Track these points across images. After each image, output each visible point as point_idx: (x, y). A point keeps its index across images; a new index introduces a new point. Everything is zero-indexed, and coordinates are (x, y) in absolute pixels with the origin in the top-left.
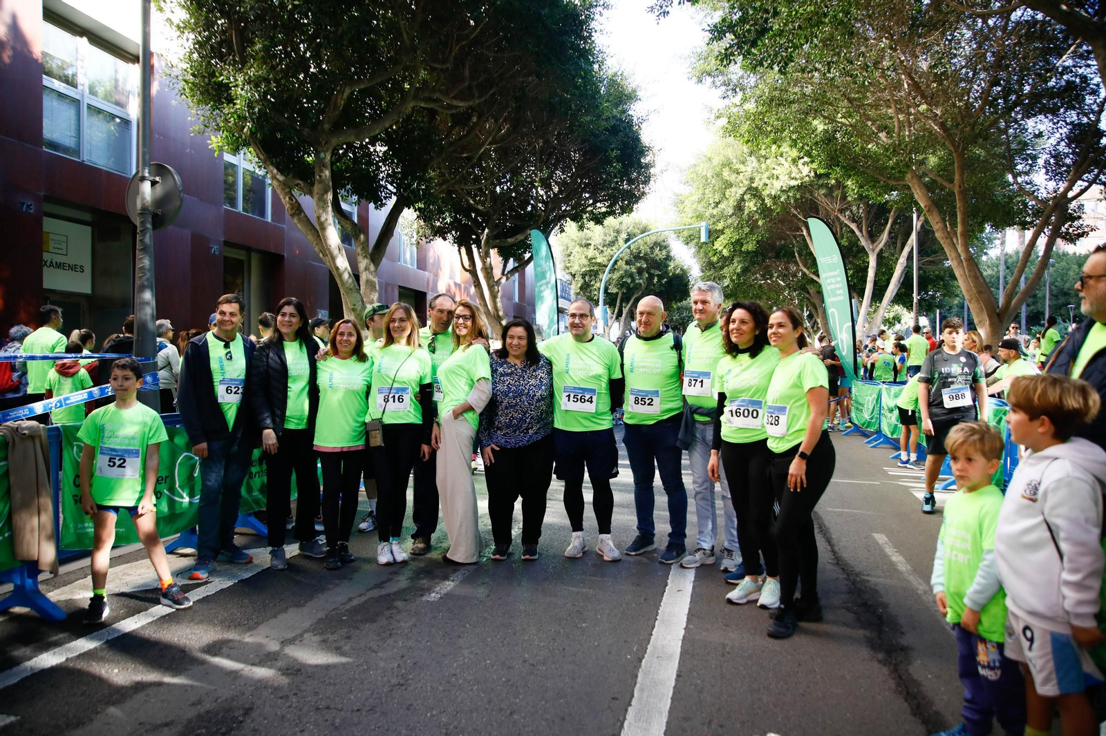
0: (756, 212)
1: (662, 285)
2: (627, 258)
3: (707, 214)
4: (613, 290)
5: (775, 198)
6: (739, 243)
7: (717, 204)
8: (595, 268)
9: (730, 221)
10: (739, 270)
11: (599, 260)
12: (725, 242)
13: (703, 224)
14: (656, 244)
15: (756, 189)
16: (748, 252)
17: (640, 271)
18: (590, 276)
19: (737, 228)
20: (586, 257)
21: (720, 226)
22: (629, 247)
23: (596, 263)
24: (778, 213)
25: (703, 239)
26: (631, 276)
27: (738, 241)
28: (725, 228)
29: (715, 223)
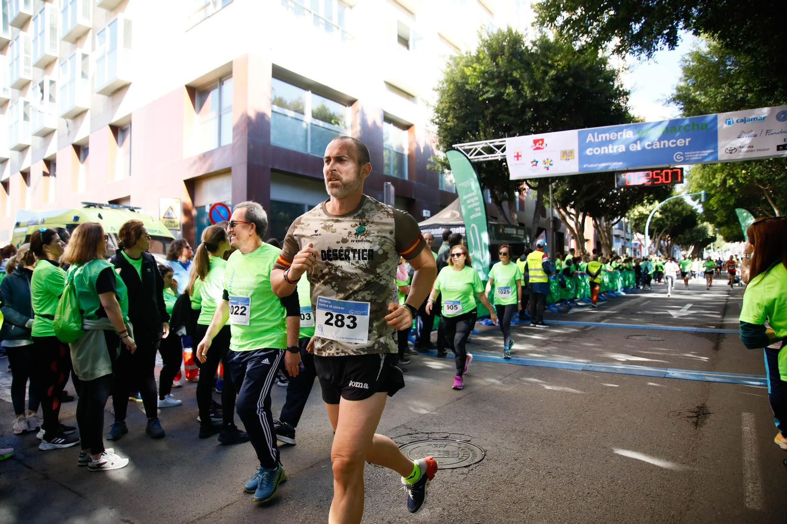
0: (734, 185)
2: (660, 211)
3: (705, 186)
4: (653, 228)
5: (744, 178)
7: (710, 181)
8: (642, 216)
9: (718, 189)
10: (724, 215)
11: (645, 213)
12: (716, 200)
13: (703, 192)
14: (676, 203)
15: (733, 174)
16: (729, 205)
17: (667, 217)
18: (640, 220)
19: (723, 194)
20: (638, 212)
21: (713, 192)
23: (642, 214)
24: (747, 185)
25: (703, 200)
26: (662, 220)
27: (723, 200)
28: (715, 193)
29: (709, 190)
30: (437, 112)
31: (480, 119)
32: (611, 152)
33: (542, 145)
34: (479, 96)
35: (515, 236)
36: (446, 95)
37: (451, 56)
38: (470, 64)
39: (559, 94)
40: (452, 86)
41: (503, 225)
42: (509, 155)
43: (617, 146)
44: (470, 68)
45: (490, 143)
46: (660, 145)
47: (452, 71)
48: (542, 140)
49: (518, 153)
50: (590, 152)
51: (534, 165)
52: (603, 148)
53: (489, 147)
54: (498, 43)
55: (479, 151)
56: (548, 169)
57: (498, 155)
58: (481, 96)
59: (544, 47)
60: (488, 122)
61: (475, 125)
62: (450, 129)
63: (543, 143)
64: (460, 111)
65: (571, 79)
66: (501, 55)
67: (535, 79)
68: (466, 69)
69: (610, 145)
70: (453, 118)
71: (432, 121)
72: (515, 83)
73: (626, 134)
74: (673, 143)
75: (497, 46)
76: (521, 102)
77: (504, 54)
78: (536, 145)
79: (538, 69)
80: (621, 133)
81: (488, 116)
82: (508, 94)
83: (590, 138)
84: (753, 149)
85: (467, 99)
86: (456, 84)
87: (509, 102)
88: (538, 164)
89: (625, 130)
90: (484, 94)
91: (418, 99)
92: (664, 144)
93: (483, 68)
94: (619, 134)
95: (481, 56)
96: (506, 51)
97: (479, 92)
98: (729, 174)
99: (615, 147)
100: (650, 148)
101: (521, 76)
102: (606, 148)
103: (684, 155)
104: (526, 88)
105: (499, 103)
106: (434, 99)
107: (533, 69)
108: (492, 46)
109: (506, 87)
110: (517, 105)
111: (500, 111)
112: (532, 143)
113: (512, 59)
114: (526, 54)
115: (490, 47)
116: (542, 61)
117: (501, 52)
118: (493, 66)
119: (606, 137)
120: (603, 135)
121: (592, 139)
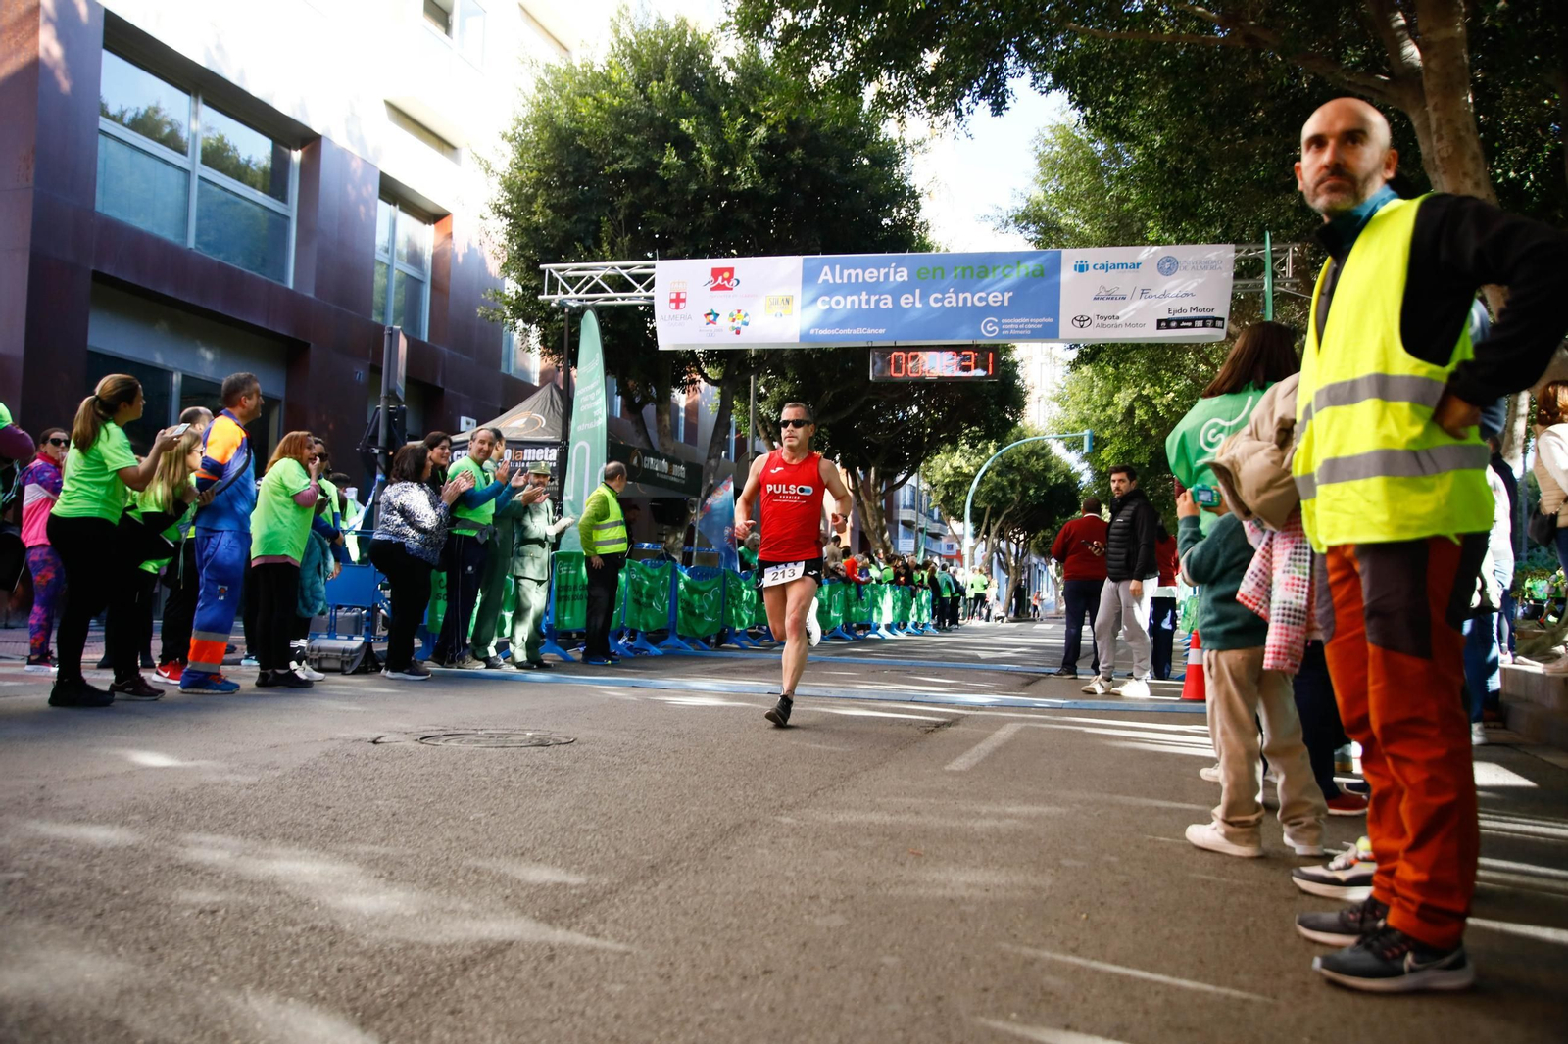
0: (1148, 420)
1: (1039, 497)
2: (997, 468)
3: (1093, 419)
4: (982, 506)
5: (1168, 407)
6: (1128, 454)
7: (1104, 410)
8: (961, 479)
9: (1119, 429)
11: (966, 470)
12: (1113, 452)
13: (1087, 432)
14: (1033, 453)
15: (1147, 395)
17: (1012, 483)
18: (955, 487)
19: (1129, 437)
20: (951, 466)
21: (1107, 433)
22: (1001, 456)
23: (961, 473)
25: (1086, 450)
26: (1003, 488)
27: (1128, 452)
28: (1112, 437)
29: (1101, 430)
30: (509, 188)
31: (604, 215)
32: (865, 306)
33: (729, 280)
34: (604, 165)
35: (665, 477)
36: (532, 154)
37: (547, 65)
38: (588, 89)
39: (773, 180)
40: (546, 135)
41: (640, 450)
42: (661, 297)
43: (877, 297)
44: (590, 100)
45: (623, 268)
46: (957, 302)
47: (549, 100)
48: (731, 271)
49: (678, 294)
50: (824, 303)
51: (710, 322)
52: (849, 299)
53: (621, 276)
54: (653, 53)
55: (597, 284)
56: (738, 332)
57: (637, 297)
58: (610, 164)
59: (751, 75)
60: (620, 222)
61: (592, 228)
62: (537, 229)
63: (731, 276)
64: (560, 192)
65: (799, 151)
66: (659, 81)
67: (726, 142)
68: (578, 100)
69: (864, 293)
70: (544, 204)
71: (498, 209)
72: (684, 144)
73: (895, 273)
74: (980, 299)
75: (650, 59)
76: (693, 187)
77: (663, 80)
78: (716, 280)
79: (734, 120)
80: (887, 270)
81: (623, 211)
82: (667, 167)
83: (825, 275)
84: (1119, 322)
85: (578, 168)
86: (557, 132)
87: (667, 183)
88: (718, 319)
89: (892, 265)
90: (616, 160)
91: (464, 154)
92: (965, 299)
93: (616, 102)
94: (883, 271)
95: (615, 76)
96: (669, 72)
97: (607, 154)
98: (1140, 396)
99: (874, 298)
100: (940, 304)
101: (697, 131)
102: (855, 298)
103: (999, 324)
104: (706, 157)
105: (648, 185)
106: (504, 159)
107: (722, 120)
108: (640, 57)
109: (664, 148)
110: (684, 191)
111: (648, 203)
112: (709, 276)
113: (680, 91)
114: (712, 85)
115: (636, 57)
116: (742, 105)
117: (655, 73)
118: (640, 101)
119: (857, 275)
120: (851, 271)
121: (829, 277)
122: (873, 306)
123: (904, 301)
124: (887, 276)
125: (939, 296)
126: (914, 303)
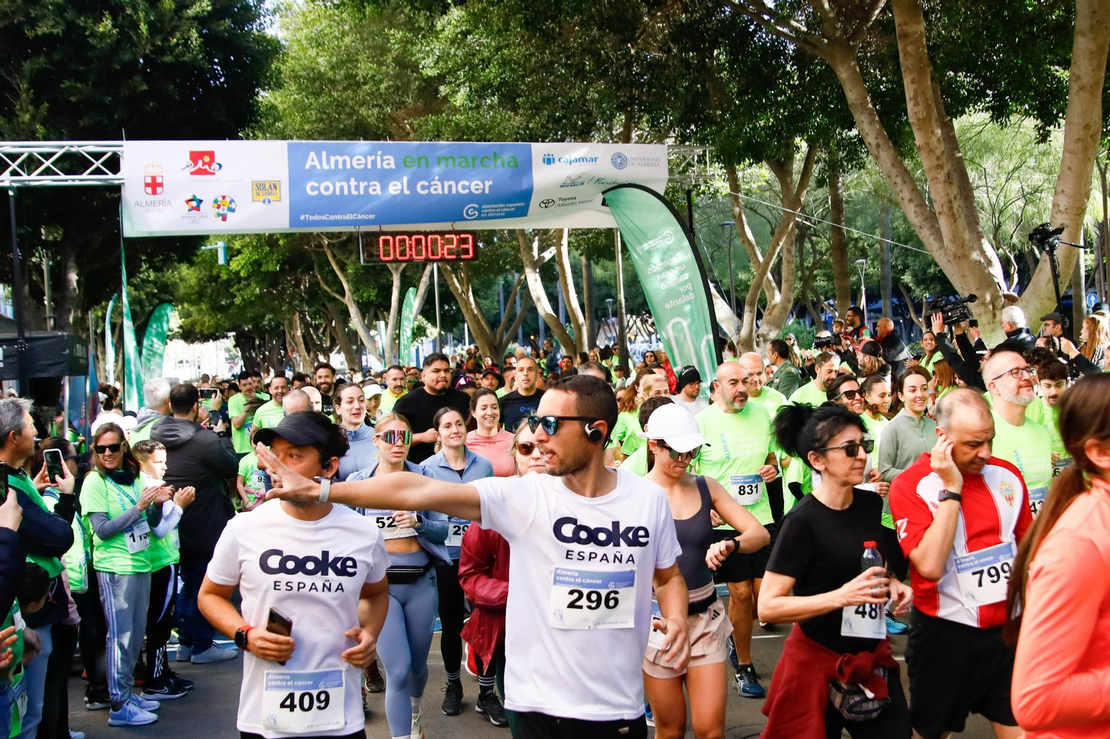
32: (354, 192)
33: (210, 164)
42: (130, 180)
43: (366, 183)
46: (443, 189)
48: (211, 154)
49: (154, 178)
50: (313, 189)
51: (193, 208)
52: (338, 185)
56: (224, 219)
63: (212, 160)
69: (353, 179)
73: (382, 160)
74: (464, 187)
78: (196, 163)
80: (373, 157)
83: (312, 160)
88: (202, 205)
89: (379, 153)
92: (450, 187)
94: (370, 159)
99: (362, 185)
100: (426, 192)
102: (345, 184)
112: (185, 159)
119: (344, 162)
120: (338, 158)
121: (316, 163)
122: (362, 192)
123: (394, 188)
124: (374, 163)
125: (426, 183)
126: (402, 190)
